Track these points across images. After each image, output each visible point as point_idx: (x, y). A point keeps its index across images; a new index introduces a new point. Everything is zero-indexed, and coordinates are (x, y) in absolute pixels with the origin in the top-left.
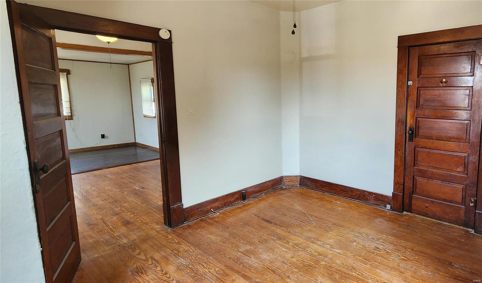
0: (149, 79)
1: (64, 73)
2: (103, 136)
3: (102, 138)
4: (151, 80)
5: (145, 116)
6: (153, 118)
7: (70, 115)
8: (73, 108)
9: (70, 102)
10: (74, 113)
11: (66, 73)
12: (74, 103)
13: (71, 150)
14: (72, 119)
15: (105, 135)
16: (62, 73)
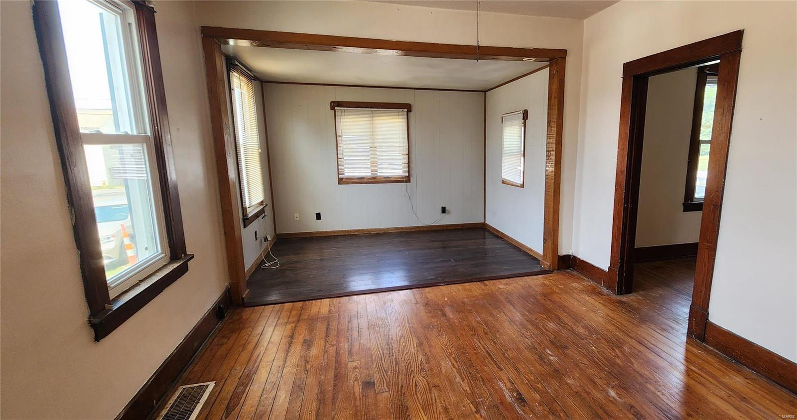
0: (519, 112)
1: (404, 110)
2: (444, 210)
3: (442, 213)
4: (523, 114)
5: (503, 182)
6: (518, 186)
7: (407, 175)
8: (411, 165)
9: (409, 155)
10: (413, 172)
11: (406, 110)
12: (413, 156)
13: (405, 228)
14: (409, 181)
15: (447, 209)
16: (401, 110)
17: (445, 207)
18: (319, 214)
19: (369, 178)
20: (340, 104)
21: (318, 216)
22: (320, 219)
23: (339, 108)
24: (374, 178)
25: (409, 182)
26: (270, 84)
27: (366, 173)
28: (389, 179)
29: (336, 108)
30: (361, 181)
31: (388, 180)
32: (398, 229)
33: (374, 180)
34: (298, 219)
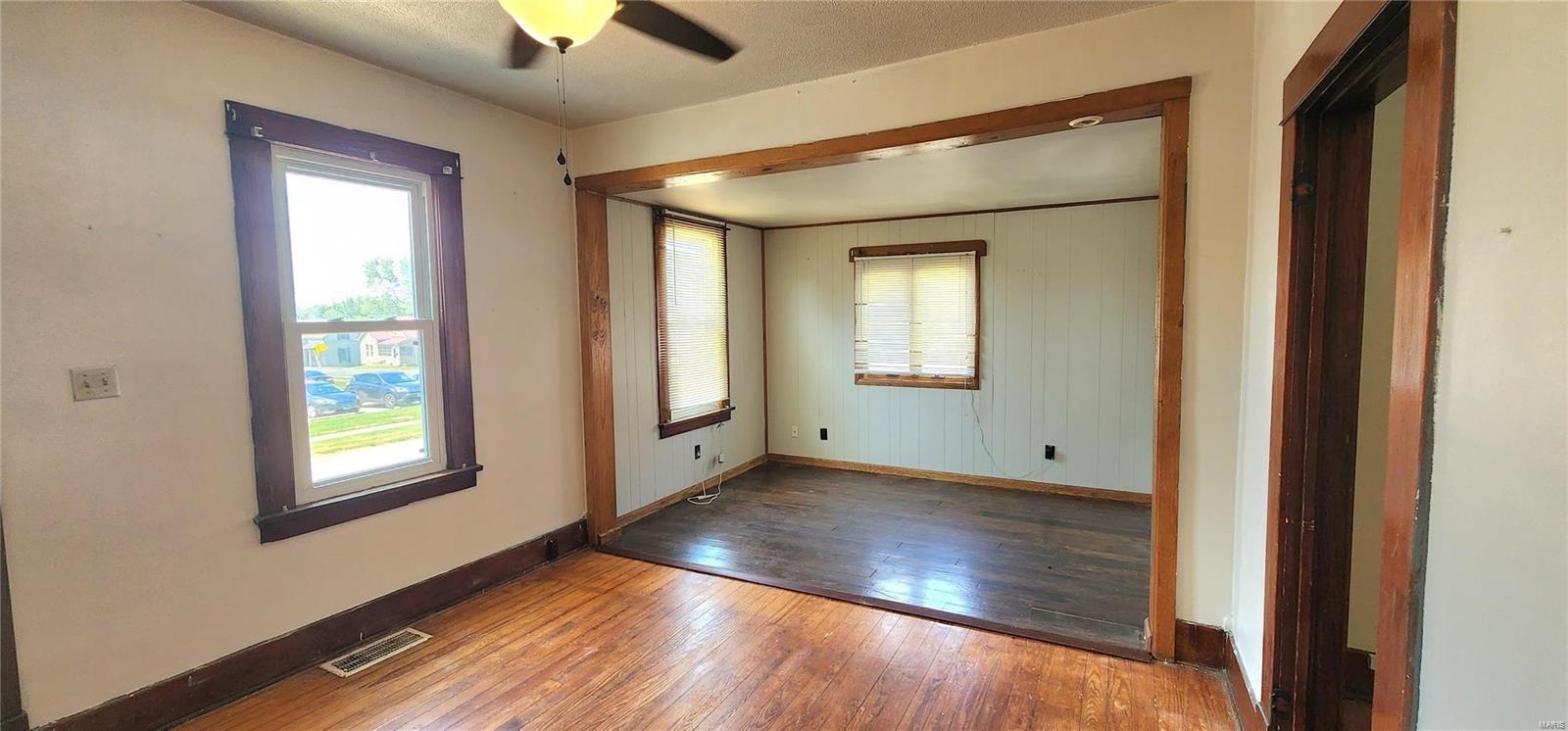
1: (971, 253)
2: (1050, 453)
3: (1047, 457)
7: (973, 375)
8: (982, 356)
9: (977, 337)
10: (985, 371)
11: (974, 252)
12: (987, 341)
13: (965, 477)
14: (977, 387)
15: (1057, 450)
16: (964, 253)
17: (1053, 447)
18: (826, 430)
19: (907, 378)
20: (861, 252)
21: (824, 434)
22: (826, 439)
23: (860, 258)
24: (915, 377)
25: (978, 389)
26: (776, 231)
27: (902, 368)
28: (941, 381)
29: (856, 259)
30: (892, 380)
31: (939, 383)
32: (953, 477)
33: (913, 381)
34: (796, 435)
